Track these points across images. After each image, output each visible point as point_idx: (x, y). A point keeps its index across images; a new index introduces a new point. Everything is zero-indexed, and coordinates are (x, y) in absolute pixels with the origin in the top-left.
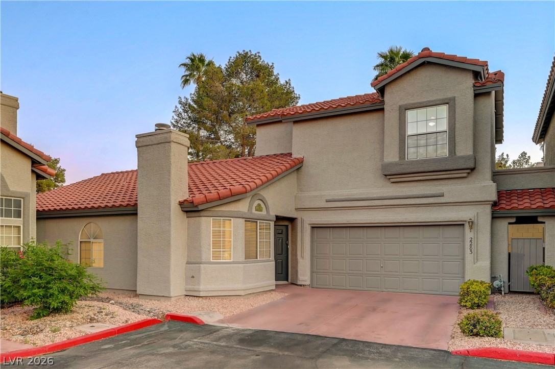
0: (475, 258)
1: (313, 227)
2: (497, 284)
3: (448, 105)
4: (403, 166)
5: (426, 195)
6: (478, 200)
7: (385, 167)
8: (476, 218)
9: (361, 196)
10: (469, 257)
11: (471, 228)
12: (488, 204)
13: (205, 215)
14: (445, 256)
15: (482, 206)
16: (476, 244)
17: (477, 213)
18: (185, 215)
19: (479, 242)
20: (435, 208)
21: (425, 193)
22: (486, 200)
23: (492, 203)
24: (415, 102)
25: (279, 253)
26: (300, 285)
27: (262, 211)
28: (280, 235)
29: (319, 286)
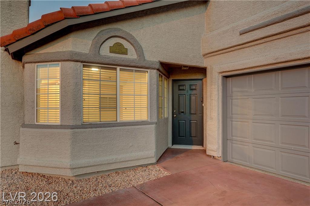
25: (192, 112)
26: (208, 155)
27: (126, 53)
28: (194, 92)
29: (234, 160)
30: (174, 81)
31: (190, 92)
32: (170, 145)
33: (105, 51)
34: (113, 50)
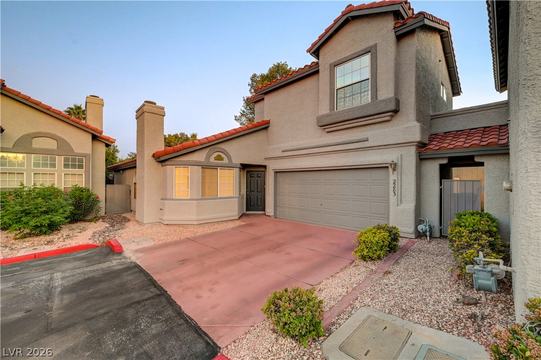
0: (399, 200)
1: (276, 172)
2: (421, 228)
3: (370, 53)
4: (332, 117)
5: (353, 141)
6: (400, 142)
7: (319, 119)
8: (400, 160)
9: (304, 146)
10: (393, 199)
11: (394, 170)
12: (411, 146)
13: (169, 164)
14: (372, 197)
15: (406, 148)
16: (399, 186)
17: (401, 155)
18: (160, 165)
19: (403, 185)
20: (362, 152)
21: (353, 139)
22: (409, 141)
23: (416, 144)
24: (343, 57)
25: (259, 191)
26: (267, 216)
27: (223, 160)
28: (260, 179)
29: (280, 217)
30: (247, 172)
31: (257, 178)
32: (245, 211)
33: (212, 160)
34: (216, 159)
